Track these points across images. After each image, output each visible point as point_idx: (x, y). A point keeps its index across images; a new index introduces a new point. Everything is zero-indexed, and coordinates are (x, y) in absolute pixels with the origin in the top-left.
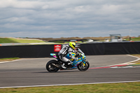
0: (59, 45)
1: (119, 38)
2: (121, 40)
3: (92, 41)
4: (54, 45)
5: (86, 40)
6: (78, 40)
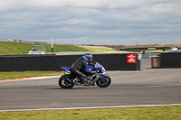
3: (176, 49)
6: (157, 49)
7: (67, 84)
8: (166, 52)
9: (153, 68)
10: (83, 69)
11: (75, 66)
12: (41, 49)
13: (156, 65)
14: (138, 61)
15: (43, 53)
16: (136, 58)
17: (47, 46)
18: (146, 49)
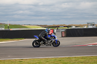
1: (94, 25)
3: (74, 27)
6: (65, 27)
7: (37, 45)
8: (69, 28)
9: (62, 37)
10: (45, 37)
11: (41, 35)
12: (2, 27)
13: (64, 35)
15: (3, 29)
16: (53, 32)
17: (5, 25)
18: (59, 27)
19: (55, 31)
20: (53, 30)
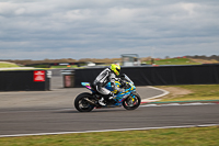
0: (42, 71)
1: (136, 60)
2: (138, 64)
3: (93, 65)
4: (33, 72)
5: (84, 63)
8: (82, 67)
9: (65, 87)
14: (47, 80)
16: (45, 76)
18: (57, 64)
19: (49, 74)
20: (45, 72)
